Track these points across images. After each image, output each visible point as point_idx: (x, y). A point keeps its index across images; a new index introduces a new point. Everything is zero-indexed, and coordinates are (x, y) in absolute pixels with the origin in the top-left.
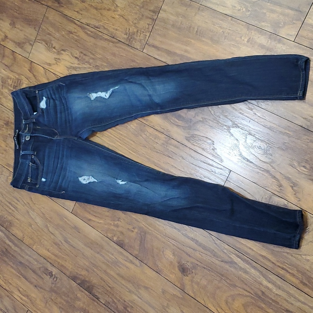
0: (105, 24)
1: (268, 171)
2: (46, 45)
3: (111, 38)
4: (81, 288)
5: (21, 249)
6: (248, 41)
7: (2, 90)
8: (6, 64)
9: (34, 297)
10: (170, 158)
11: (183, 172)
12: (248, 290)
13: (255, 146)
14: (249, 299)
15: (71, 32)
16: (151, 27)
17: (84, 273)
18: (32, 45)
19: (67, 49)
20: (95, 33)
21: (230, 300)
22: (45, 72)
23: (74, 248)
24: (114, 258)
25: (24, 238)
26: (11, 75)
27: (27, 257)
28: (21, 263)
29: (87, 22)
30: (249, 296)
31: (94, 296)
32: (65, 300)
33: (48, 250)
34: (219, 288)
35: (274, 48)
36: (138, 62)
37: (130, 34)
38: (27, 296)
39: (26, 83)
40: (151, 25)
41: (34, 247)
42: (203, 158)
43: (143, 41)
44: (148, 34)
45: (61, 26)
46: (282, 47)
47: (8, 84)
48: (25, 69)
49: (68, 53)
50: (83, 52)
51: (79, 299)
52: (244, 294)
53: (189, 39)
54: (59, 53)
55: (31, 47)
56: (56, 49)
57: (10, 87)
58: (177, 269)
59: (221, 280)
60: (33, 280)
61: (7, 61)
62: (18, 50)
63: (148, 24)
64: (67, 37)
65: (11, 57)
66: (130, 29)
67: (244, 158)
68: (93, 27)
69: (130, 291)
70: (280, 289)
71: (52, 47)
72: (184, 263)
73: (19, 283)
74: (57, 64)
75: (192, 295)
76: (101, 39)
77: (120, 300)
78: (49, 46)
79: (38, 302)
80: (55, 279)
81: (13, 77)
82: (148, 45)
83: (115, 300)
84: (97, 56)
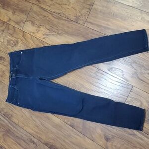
0: (64, 12)
3: (67, 19)
6: (141, 19)
7: (8, 46)
8: (10, 33)
15: (45, 16)
17: (52, 141)
22: (31, 37)
23: (47, 128)
24: (69, 133)
25: (19, 123)
28: (17, 136)
29: (54, 11)
33: (32, 129)
37: (77, 16)
39: (21, 43)
43: (84, 20)
44: (87, 16)
45: (40, 13)
47: (11, 43)
48: (21, 36)
49: (44, 27)
50: (51, 26)
53: (109, 19)
55: (24, 24)
56: (37, 25)
58: (103, 138)
59: (128, 144)
63: (87, 11)
64: (43, 19)
65: (13, 29)
68: (57, 13)
72: (107, 135)
74: (38, 33)
76: (61, 20)
78: (33, 23)
80: (36, 145)
81: (14, 40)
82: (87, 22)
84: (59, 28)
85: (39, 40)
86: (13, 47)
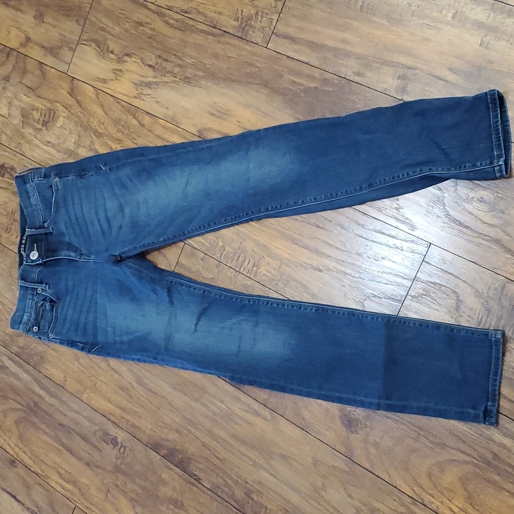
0: (199, 6)
1: (497, 242)
2: (98, 49)
3: (211, 28)
4: (169, 464)
5: (60, 400)
6: (453, 17)
7: (23, 130)
8: (30, 86)
9: (86, 485)
10: (320, 229)
11: (343, 251)
12: (468, 450)
13: (473, 198)
14: (470, 468)
15: (141, 24)
16: (280, 5)
17: (172, 436)
18: (74, 51)
19: (133, 52)
20: (183, 22)
21: (436, 471)
22: (97, 95)
23: (155, 394)
24: (225, 408)
25: (67, 381)
26: (39, 104)
27: (72, 414)
28: (61, 424)
29: (168, 4)
30: (469, 463)
31: (192, 475)
32: (140, 487)
33: (109, 401)
34: (415, 451)
35: (500, 26)
36: (259, 66)
37: (244, 18)
38: (74, 483)
39: (64, 115)
41: (84, 397)
42: (379, 226)
43: (268, 28)
44: (275, 17)
45: (123, 14)
47: (34, 119)
48: (63, 91)
49: (136, 59)
50: (161, 55)
51: (165, 483)
52: (462, 460)
53: (348, 21)
54: (120, 60)
55: (72, 54)
56: (115, 55)
57: (36, 125)
58: (338, 421)
59: (418, 436)
60: (83, 454)
61: (29, 80)
62: (49, 60)
64: (133, 31)
65: (38, 72)
66: (244, 10)
67: (455, 221)
68: (178, 11)
69: (255, 464)
71: (108, 50)
72: (350, 411)
73: (58, 459)
74: (118, 80)
75: (367, 465)
76: (193, 32)
77: (238, 481)
78: (103, 49)
79: (93, 491)
80: (122, 450)
81: (42, 107)
82: (277, 35)
83: (229, 481)
84: (187, 60)
85: (123, 103)
86: (41, 129)
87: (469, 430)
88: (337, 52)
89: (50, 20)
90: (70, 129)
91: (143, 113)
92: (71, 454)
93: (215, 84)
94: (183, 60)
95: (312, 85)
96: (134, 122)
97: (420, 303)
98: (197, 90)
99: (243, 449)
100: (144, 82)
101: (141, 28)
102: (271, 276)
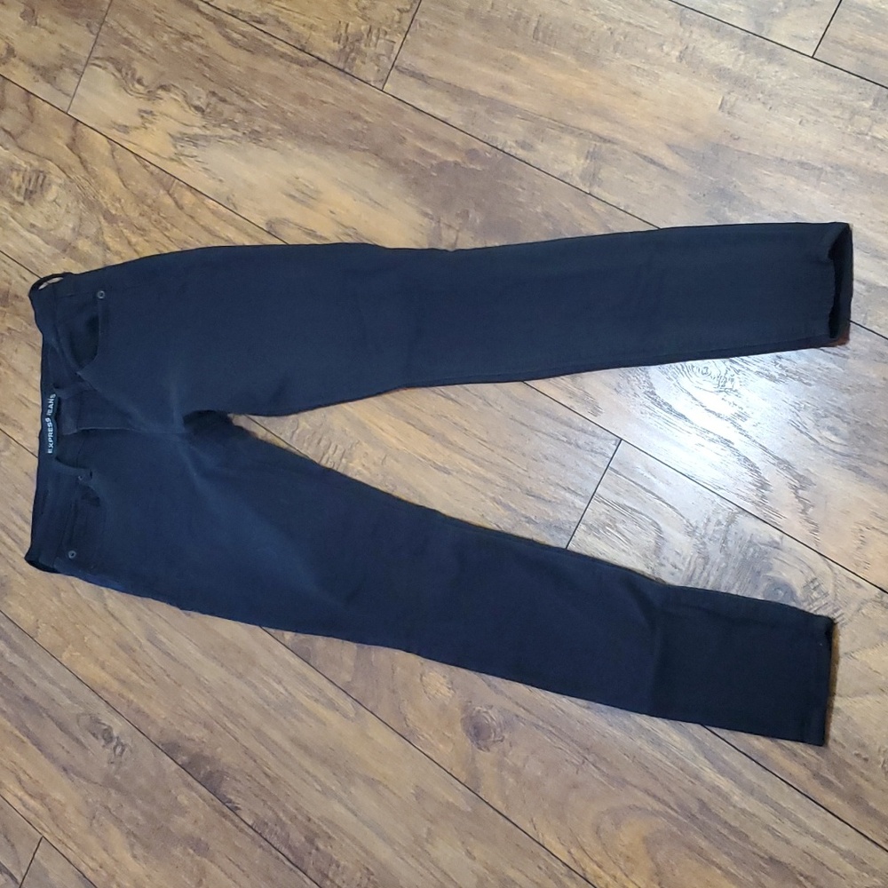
0: (281, 12)
1: (726, 443)
2: (117, 74)
3: (296, 51)
4: (190, 779)
5: (29, 660)
6: (680, 58)
8: (9, 130)
9: (59, 802)
10: (451, 402)
11: (485, 441)
12: (660, 793)
13: (692, 367)
14: (661, 822)
15: (186, 37)
16: (407, 19)
17: (198, 733)
18: (80, 75)
19: (173, 83)
20: (254, 38)
21: (607, 824)
22: (113, 151)
23: (174, 659)
24: (283, 692)
25: (38, 628)
26: (21, 161)
27: (46, 685)
28: (26, 699)
29: (230, 6)
30: (660, 813)
31: (224, 801)
32: (144, 813)
33: (103, 666)
34: (576, 786)
35: (755, 77)
36: (369, 120)
37: (350, 38)
38: (41, 798)
39: (60, 181)
40: (408, 11)
41: (65, 657)
42: (543, 403)
43: (386, 58)
44: (398, 39)
45: (161, 19)
46: (779, 74)
47: (12, 185)
48: (60, 143)
49: (177, 95)
50: (217, 92)
51: (183, 811)
52: (649, 808)
53: (513, 53)
54: (151, 96)
55: (77, 80)
56: (143, 85)
57: (15, 195)
58: (459, 728)
59: (584, 762)
60: (58, 752)
61: (10, 120)
62: (41, 89)
63: (398, 10)
64: (174, 48)
65: (22, 107)
66: (350, 24)
67: (661, 404)
68: (246, 19)
69: (325, 791)
70: (752, 795)
71: (133, 76)
72: (479, 711)
73: (18, 757)
74: (146, 128)
75: (499, 805)
76: (267, 55)
77: (296, 818)
78: (125, 74)
79: (70, 814)
80: (119, 750)
81: (25, 166)
82: (398, 70)
83: (281, 815)
84: (256, 102)
85: (152, 168)
86: (22, 204)
87: (664, 760)
88: (493, 105)
89: (47, 22)
90: (68, 206)
91: (181, 186)
92: (40, 750)
93: (299, 146)
94: (250, 102)
95: (451, 159)
96: (168, 201)
97: (599, 539)
98: (270, 154)
99: (307, 763)
100: (185, 134)
101: (187, 43)
102: (369, 475)
